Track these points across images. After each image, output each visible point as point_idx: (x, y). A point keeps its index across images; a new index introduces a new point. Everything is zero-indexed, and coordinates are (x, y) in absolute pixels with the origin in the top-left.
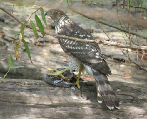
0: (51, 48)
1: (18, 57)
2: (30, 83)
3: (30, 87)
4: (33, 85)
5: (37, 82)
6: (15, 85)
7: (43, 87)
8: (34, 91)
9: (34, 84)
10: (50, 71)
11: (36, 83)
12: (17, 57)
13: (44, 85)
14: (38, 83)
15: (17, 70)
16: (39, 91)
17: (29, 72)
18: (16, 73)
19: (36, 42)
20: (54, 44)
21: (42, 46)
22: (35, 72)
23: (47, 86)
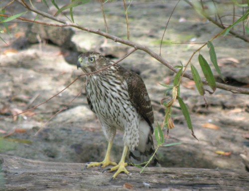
0: (221, 116)
1: (171, 128)
2: (191, 173)
3: (192, 180)
4: (197, 178)
5: (203, 172)
6: (166, 177)
7: (214, 180)
8: (199, 188)
9: (197, 176)
10: (221, 156)
11: (203, 175)
12: (169, 127)
13: (215, 178)
14: (205, 175)
15: (165, 155)
16: (208, 188)
17: (185, 158)
18: (163, 160)
19: (196, 107)
20: (226, 110)
21: (206, 114)
22: (195, 158)
23: (221, 180)
